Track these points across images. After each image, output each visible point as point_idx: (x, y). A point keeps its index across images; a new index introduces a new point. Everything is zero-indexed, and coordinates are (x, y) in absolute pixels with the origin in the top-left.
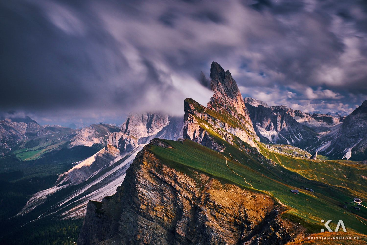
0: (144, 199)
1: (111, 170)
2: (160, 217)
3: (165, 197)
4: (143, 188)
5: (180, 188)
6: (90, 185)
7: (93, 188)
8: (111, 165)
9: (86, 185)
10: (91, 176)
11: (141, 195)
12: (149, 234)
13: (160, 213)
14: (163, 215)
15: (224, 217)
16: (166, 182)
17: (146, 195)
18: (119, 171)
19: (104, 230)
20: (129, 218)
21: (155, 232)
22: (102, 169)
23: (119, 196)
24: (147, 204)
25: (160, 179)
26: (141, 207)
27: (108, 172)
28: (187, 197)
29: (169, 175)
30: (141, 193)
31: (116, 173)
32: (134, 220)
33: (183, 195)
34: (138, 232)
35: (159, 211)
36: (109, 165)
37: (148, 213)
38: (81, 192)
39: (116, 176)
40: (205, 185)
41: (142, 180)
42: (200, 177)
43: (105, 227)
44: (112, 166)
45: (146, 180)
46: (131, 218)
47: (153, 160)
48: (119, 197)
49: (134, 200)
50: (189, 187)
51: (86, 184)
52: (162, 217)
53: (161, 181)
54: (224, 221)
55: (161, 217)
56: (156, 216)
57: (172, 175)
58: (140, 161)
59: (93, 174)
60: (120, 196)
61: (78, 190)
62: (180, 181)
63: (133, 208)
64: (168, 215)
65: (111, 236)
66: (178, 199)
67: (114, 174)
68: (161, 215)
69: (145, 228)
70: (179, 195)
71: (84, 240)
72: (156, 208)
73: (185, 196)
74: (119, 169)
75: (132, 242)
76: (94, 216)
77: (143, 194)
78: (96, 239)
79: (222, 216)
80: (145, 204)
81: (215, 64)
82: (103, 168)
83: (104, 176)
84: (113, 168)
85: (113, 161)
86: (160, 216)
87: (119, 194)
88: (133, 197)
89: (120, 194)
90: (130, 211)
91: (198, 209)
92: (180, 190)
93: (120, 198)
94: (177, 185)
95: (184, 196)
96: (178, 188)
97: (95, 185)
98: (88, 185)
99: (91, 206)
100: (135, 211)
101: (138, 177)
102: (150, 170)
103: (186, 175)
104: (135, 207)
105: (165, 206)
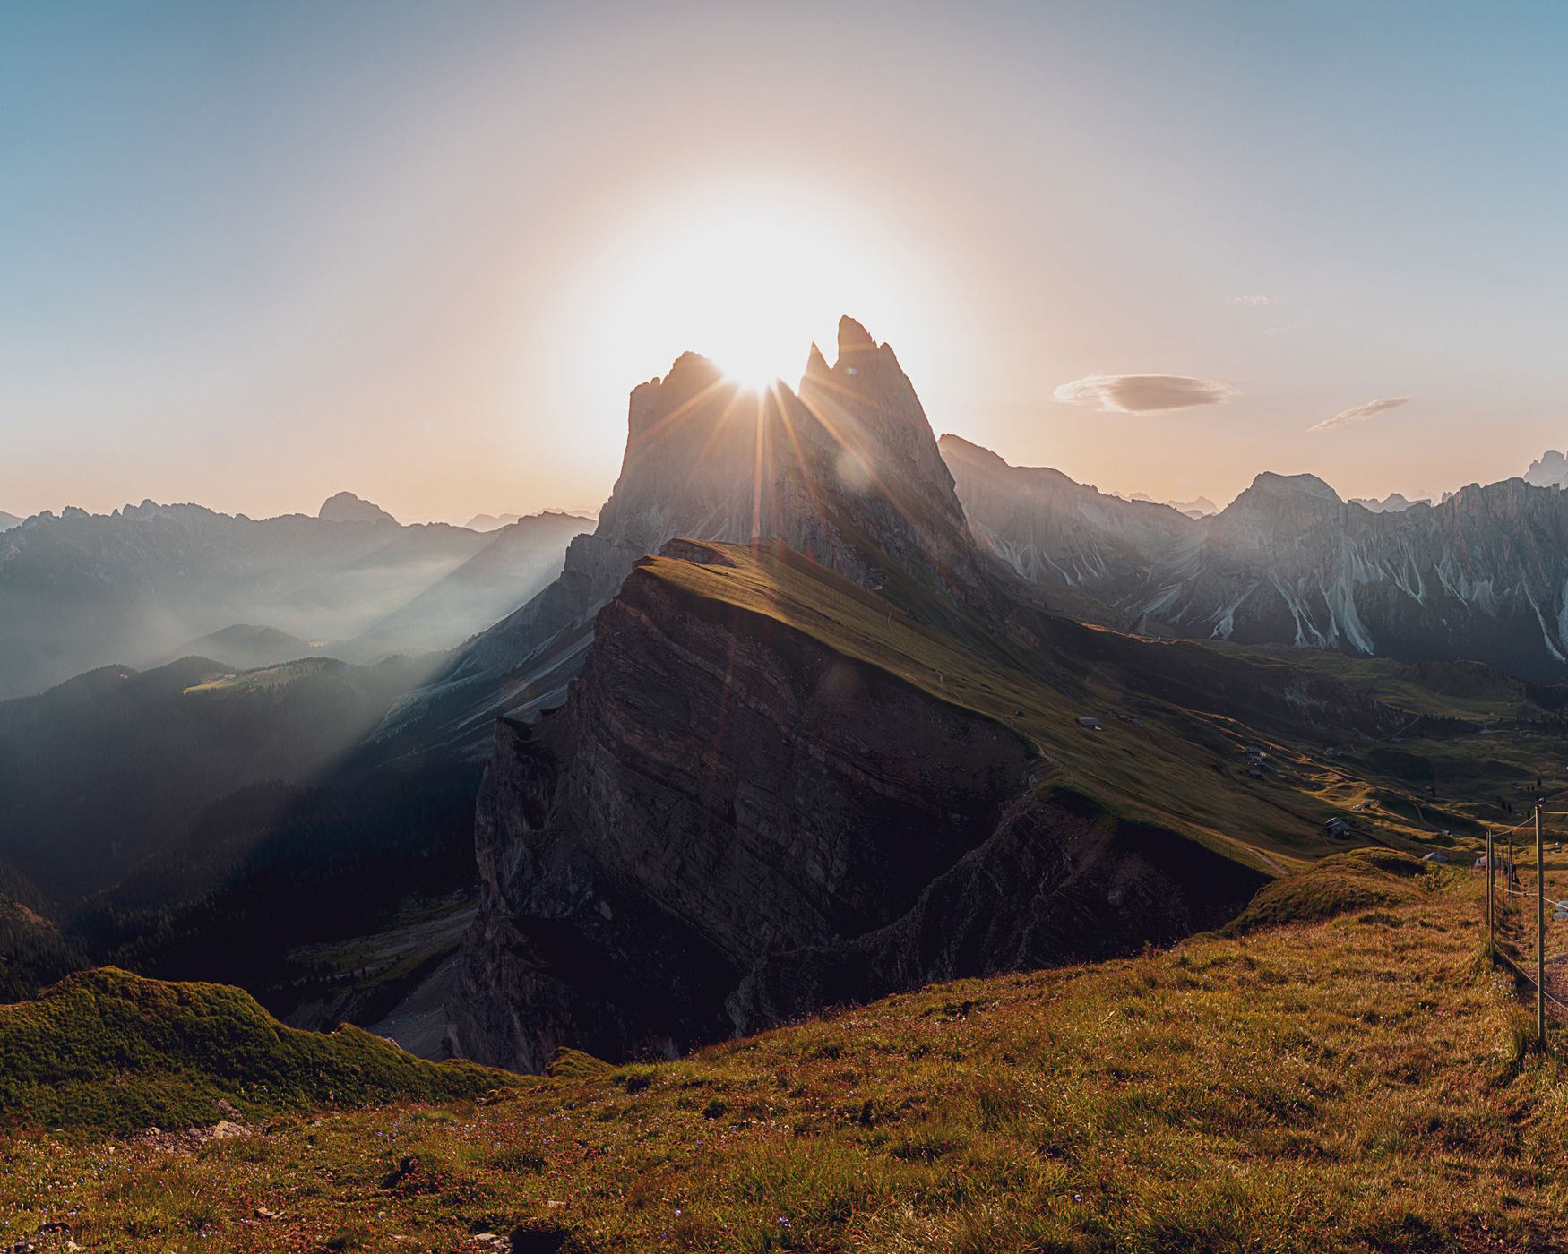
2: (684, 771)
3: (698, 712)
5: (742, 683)
13: (683, 758)
17: (638, 704)
19: (541, 796)
20: (596, 769)
23: (574, 711)
25: (679, 658)
26: (625, 740)
30: (623, 699)
35: (681, 753)
37: (648, 756)
40: (816, 680)
41: (625, 660)
42: (802, 654)
43: (542, 789)
45: (636, 661)
46: (601, 771)
47: (655, 600)
49: (605, 720)
50: (771, 683)
52: (691, 770)
53: (683, 662)
55: (687, 769)
56: (672, 766)
57: (716, 646)
60: (578, 708)
62: (743, 663)
63: (607, 743)
65: (555, 817)
66: (738, 719)
70: (740, 706)
71: (491, 819)
72: (670, 745)
73: (759, 710)
76: (511, 757)
77: (630, 702)
78: (522, 823)
87: (575, 702)
89: (578, 702)
90: (597, 750)
92: (741, 689)
93: (580, 715)
95: (754, 710)
96: (734, 683)
99: (503, 731)
100: (611, 749)
102: (649, 630)
103: (759, 645)
104: (608, 737)
105: (697, 737)
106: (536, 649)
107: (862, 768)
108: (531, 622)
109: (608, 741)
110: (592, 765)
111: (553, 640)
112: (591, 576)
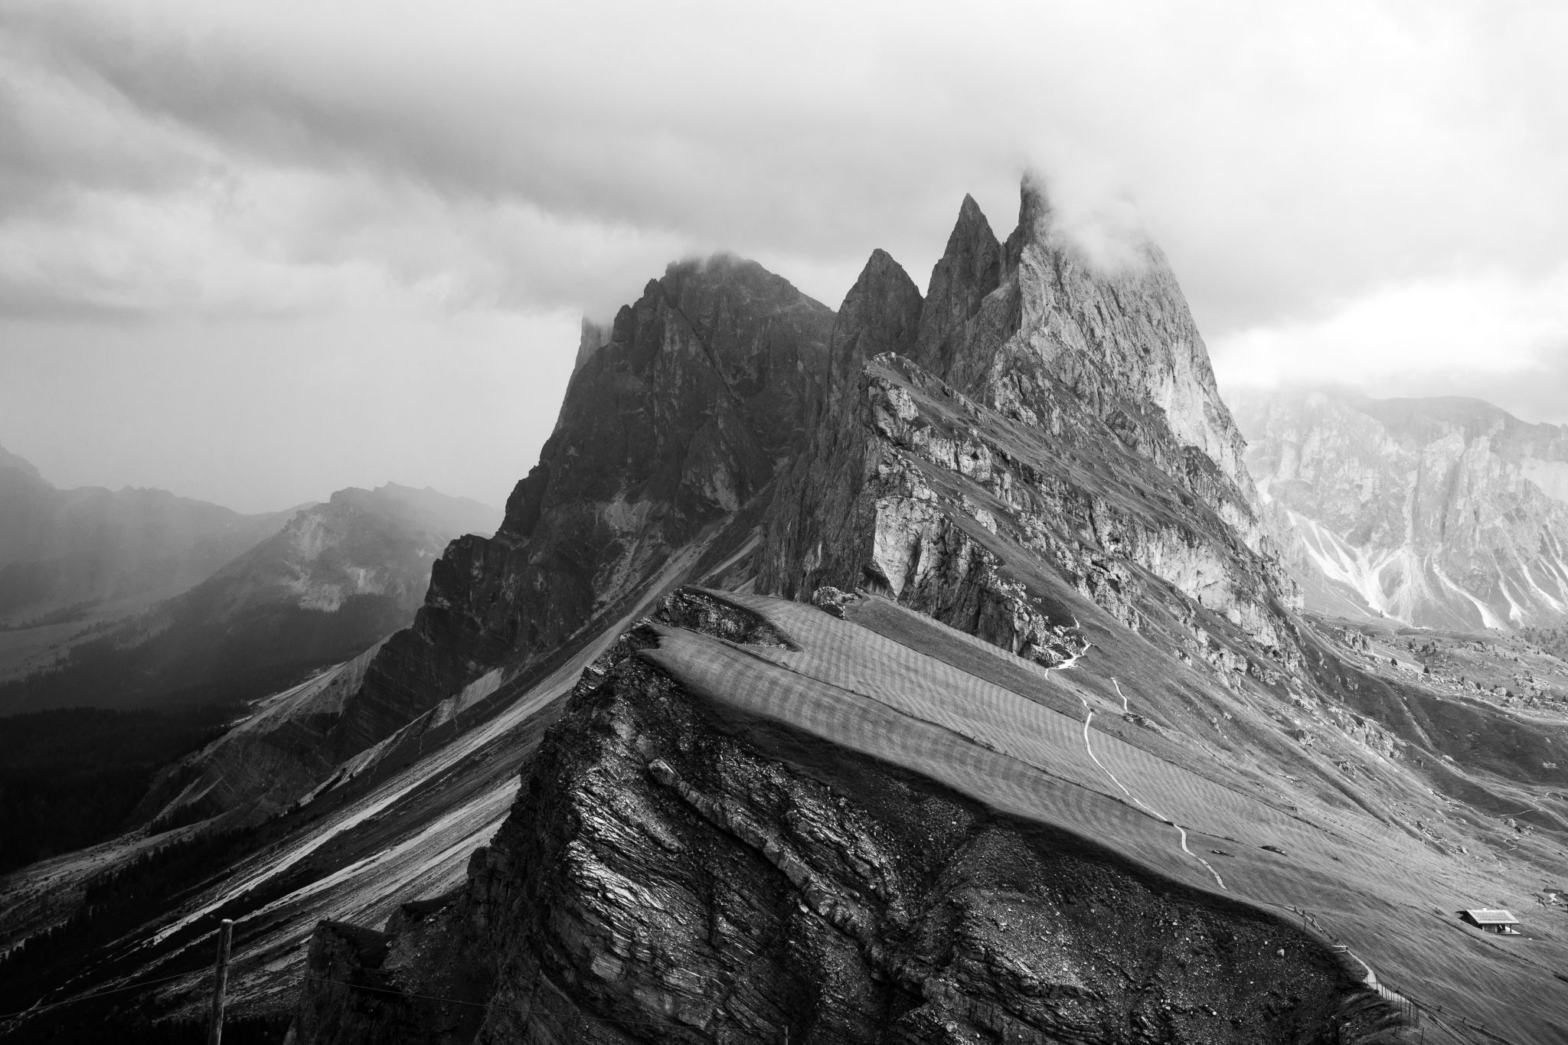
0: (611, 924)
1: (443, 746)
2: (696, 1029)
3: (728, 919)
4: (610, 864)
5: (807, 867)
6: (323, 827)
7: (339, 847)
8: (443, 720)
9: (302, 831)
10: (334, 777)
11: (596, 904)
13: (695, 1004)
14: (715, 1013)
16: (732, 838)
17: (624, 901)
18: (487, 755)
20: (531, 1024)
22: (394, 741)
23: (480, 904)
24: (625, 954)
25: (700, 816)
26: (594, 968)
27: (428, 760)
28: (845, 919)
29: (749, 797)
30: (597, 891)
31: (468, 765)
32: (555, 1036)
33: (824, 911)
35: (694, 994)
36: (430, 719)
37: (633, 999)
38: (271, 868)
39: (471, 781)
40: (946, 859)
41: (604, 818)
42: (921, 814)
44: (449, 724)
45: (625, 821)
46: (542, 1027)
47: (666, 711)
48: (482, 909)
49: (559, 930)
50: (860, 870)
51: (302, 824)
52: (707, 1026)
53: (706, 826)
55: (702, 1024)
56: (675, 1018)
57: (768, 800)
58: (594, 715)
59: (344, 770)
60: (488, 902)
61: (259, 856)
62: (811, 833)
63: (556, 974)
64: (739, 1017)
66: (800, 935)
67: (459, 775)
68: (704, 1018)
70: (805, 909)
72: (674, 978)
73: (838, 918)
74: (490, 743)
76: (344, 1005)
77: (610, 895)
80: (618, 951)
82: (401, 734)
83: (403, 783)
84: (453, 740)
85: (458, 700)
86: (695, 1021)
87: (483, 890)
88: (553, 912)
89: (489, 890)
90: (536, 985)
91: (902, 989)
92: (806, 880)
93: (489, 916)
94: (791, 857)
95: (829, 919)
96: (795, 867)
97: (351, 830)
98: (315, 832)
99: (328, 951)
100: (564, 986)
101: (581, 803)
102: (651, 766)
103: (842, 802)
104: (563, 962)
105: (723, 965)
106: (346, 765)
107: (1021, 1016)
108: (340, 709)
109: (562, 969)
110: (524, 1017)
111: (386, 748)
112: (479, 620)
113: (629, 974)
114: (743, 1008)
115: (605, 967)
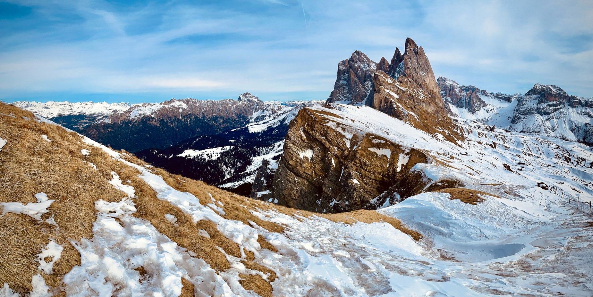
0: (292, 155)
2: (308, 174)
3: (315, 154)
4: (293, 144)
5: (330, 145)
11: (290, 151)
12: (297, 189)
13: (308, 170)
14: (312, 172)
15: (372, 175)
16: (316, 140)
17: (296, 151)
21: (303, 188)
24: (295, 160)
26: (290, 163)
28: (336, 154)
30: (290, 149)
32: (285, 175)
33: (332, 153)
34: (287, 186)
35: (308, 168)
37: (296, 168)
41: (293, 136)
45: (297, 137)
47: (307, 117)
49: (285, 156)
53: (312, 138)
54: (371, 179)
55: (310, 174)
56: (304, 172)
57: (324, 133)
62: (331, 138)
66: (327, 157)
68: (310, 172)
69: (293, 183)
70: (329, 152)
72: (304, 165)
73: (335, 154)
75: (282, 196)
77: (293, 150)
79: (369, 174)
80: (293, 159)
81: (409, 40)
86: (308, 173)
92: (329, 147)
94: (327, 142)
95: (333, 154)
96: (327, 145)
100: (286, 166)
101: (289, 133)
105: (314, 163)
107: (366, 170)
109: (286, 163)
113: (296, 164)
114: (317, 171)
115: (291, 162)
